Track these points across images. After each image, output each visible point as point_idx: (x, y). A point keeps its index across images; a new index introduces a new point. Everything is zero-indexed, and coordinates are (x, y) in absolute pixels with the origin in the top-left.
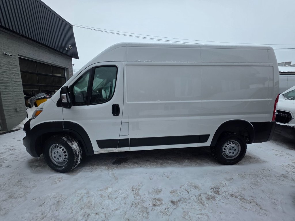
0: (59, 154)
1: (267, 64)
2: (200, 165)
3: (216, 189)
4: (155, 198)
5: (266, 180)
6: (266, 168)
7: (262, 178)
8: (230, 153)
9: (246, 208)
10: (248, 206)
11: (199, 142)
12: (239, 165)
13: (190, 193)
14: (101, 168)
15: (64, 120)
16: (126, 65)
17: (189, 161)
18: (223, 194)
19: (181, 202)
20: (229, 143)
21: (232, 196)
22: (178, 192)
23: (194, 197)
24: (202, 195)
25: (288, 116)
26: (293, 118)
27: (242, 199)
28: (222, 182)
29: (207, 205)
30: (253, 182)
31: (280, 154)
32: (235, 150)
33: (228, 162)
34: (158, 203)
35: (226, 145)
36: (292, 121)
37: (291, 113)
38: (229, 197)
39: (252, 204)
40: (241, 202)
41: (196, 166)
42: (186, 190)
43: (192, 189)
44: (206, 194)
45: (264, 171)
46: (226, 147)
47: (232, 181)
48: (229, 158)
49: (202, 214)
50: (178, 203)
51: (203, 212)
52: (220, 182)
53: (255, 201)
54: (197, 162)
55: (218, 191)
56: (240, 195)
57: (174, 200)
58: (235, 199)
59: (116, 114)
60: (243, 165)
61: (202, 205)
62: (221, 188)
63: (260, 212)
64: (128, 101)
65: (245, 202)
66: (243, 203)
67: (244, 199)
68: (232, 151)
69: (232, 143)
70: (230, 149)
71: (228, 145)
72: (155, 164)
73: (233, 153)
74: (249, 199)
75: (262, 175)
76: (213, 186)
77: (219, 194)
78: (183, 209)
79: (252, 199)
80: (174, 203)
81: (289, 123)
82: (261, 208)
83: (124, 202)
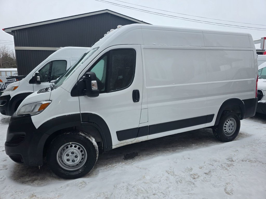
0: (75, 155)
1: (249, 49)
2: (207, 146)
3: (230, 159)
4: (191, 174)
5: (259, 146)
6: (256, 139)
7: (256, 146)
8: (230, 129)
9: (254, 166)
10: (255, 164)
11: (206, 123)
12: (236, 140)
13: (214, 165)
14: (117, 165)
15: (81, 112)
16: (144, 48)
17: (196, 144)
18: (237, 161)
19: (212, 172)
20: (228, 121)
21: (243, 161)
22: (205, 166)
23: (219, 167)
24: (223, 165)
25: (260, 94)
26: (264, 95)
27: (250, 161)
28: (232, 154)
29: (231, 170)
30: (252, 150)
31: (260, 128)
32: (233, 126)
33: (228, 138)
34: (196, 177)
35: (226, 123)
36: (264, 98)
37: (262, 91)
38: (241, 162)
39: (257, 162)
40: (250, 163)
41: (204, 147)
42: (209, 164)
43: (214, 163)
44: (225, 163)
45: (255, 141)
46: (226, 124)
47: (237, 152)
48: (229, 135)
49: (230, 175)
50: (210, 173)
51: (230, 174)
52: (231, 154)
53: (258, 160)
54: (202, 144)
55: (232, 160)
56: (247, 159)
57: (206, 172)
58: (246, 162)
59: (137, 101)
60: (238, 140)
61: (227, 170)
62: (233, 158)
63: (263, 166)
64: (147, 86)
65: (252, 163)
66: (251, 163)
67: (251, 161)
68: (231, 127)
69: (230, 120)
70: (229, 126)
71: (227, 122)
72: (168, 152)
73: (232, 129)
74: (254, 160)
75: (255, 144)
76: (227, 158)
77: (233, 162)
78: (216, 176)
79: (256, 159)
80: (207, 174)
81: (262, 100)
82: (263, 164)
83: (169, 182)
